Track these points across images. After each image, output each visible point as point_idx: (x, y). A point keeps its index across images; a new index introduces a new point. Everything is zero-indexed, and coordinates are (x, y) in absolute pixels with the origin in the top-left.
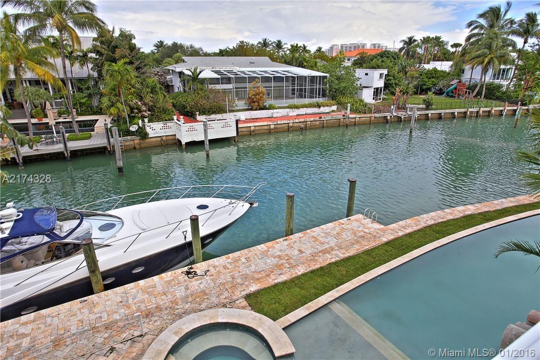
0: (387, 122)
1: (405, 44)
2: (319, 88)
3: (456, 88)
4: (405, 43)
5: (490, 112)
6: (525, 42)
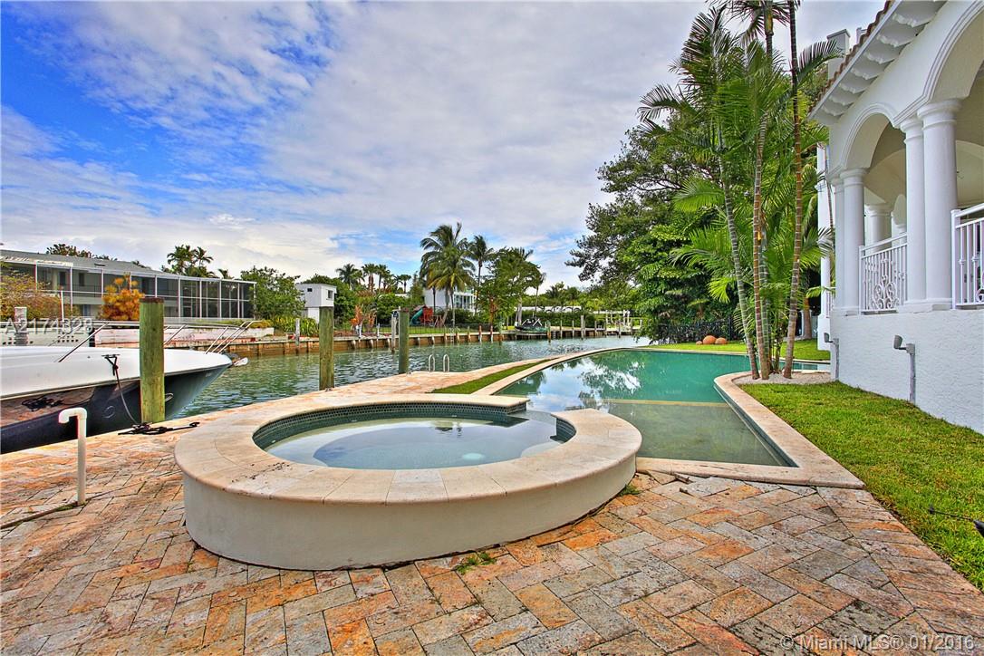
0: (353, 348)
1: (341, 274)
2: (241, 302)
3: (422, 315)
4: (342, 272)
5: (466, 337)
6: (480, 266)
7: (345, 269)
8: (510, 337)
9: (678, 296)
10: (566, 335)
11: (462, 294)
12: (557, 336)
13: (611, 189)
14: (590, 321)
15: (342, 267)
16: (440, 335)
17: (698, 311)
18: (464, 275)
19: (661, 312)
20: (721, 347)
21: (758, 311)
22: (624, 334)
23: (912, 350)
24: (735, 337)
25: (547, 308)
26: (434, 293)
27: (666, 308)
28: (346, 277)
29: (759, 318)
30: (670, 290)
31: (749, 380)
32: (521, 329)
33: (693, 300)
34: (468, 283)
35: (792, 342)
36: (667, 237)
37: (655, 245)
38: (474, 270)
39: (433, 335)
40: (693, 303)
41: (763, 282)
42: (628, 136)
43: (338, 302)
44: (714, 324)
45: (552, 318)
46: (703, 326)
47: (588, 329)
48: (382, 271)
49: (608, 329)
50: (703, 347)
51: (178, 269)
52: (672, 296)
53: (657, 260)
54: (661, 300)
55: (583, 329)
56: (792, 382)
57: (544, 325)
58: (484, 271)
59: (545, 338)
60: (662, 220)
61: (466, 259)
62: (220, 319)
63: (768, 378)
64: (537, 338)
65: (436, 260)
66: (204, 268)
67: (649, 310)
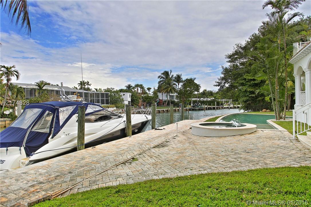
2: (105, 99)
3: (159, 102)
5: (175, 110)
6: (179, 85)
7: (128, 86)
8: (190, 110)
9: (253, 96)
10: (210, 109)
11: (172, 94)
12: (207, 109)
13: (229, 62)
14: (218, 104)
15: (127, 85)
16: (167, 109)
17: (260, 101)
18: (174, 88)
19: (248, 101)
20: (268, 113)
21: (277, 105)
22: (231, 108)
23: (306, 113)
24: (272, 110)
25: (201, 99)
26: (162, 94)
27: (249, 100)
28: (128, 89)
29: (277, 106)
30: (251, 94)
31: (276, 121)
32: (194, 107)
33: (258, 98)
34: (175, 91)
35: (285, 112)
36: (250, 78)
37: (245, 80)
38: (177, 86)
39: (165, 109)
40: (259, 99)
41: (278, 98)
42: (236, 46)
43: (132, 98)
44: (266, 105)
45: (203, 102)
46: (262, 106)
47: (217, 106)
48: (141, 87)
49: (225, 106)
50: (263, 113)
51: (81, 89)
52: (251, 96)
53: (246, 85)
54: (248, 98)
55: (216, 106)
56: (285, 121)
57: (202, 105)
58: (180, 86)
59: (202, 110)
60: (248, 72)
61: (174, 82)
62: (105, 105)
63: (279, 120)
64: (199, 110)
65: (163, 83)
66: (89, 88)
67: (244, 101)
